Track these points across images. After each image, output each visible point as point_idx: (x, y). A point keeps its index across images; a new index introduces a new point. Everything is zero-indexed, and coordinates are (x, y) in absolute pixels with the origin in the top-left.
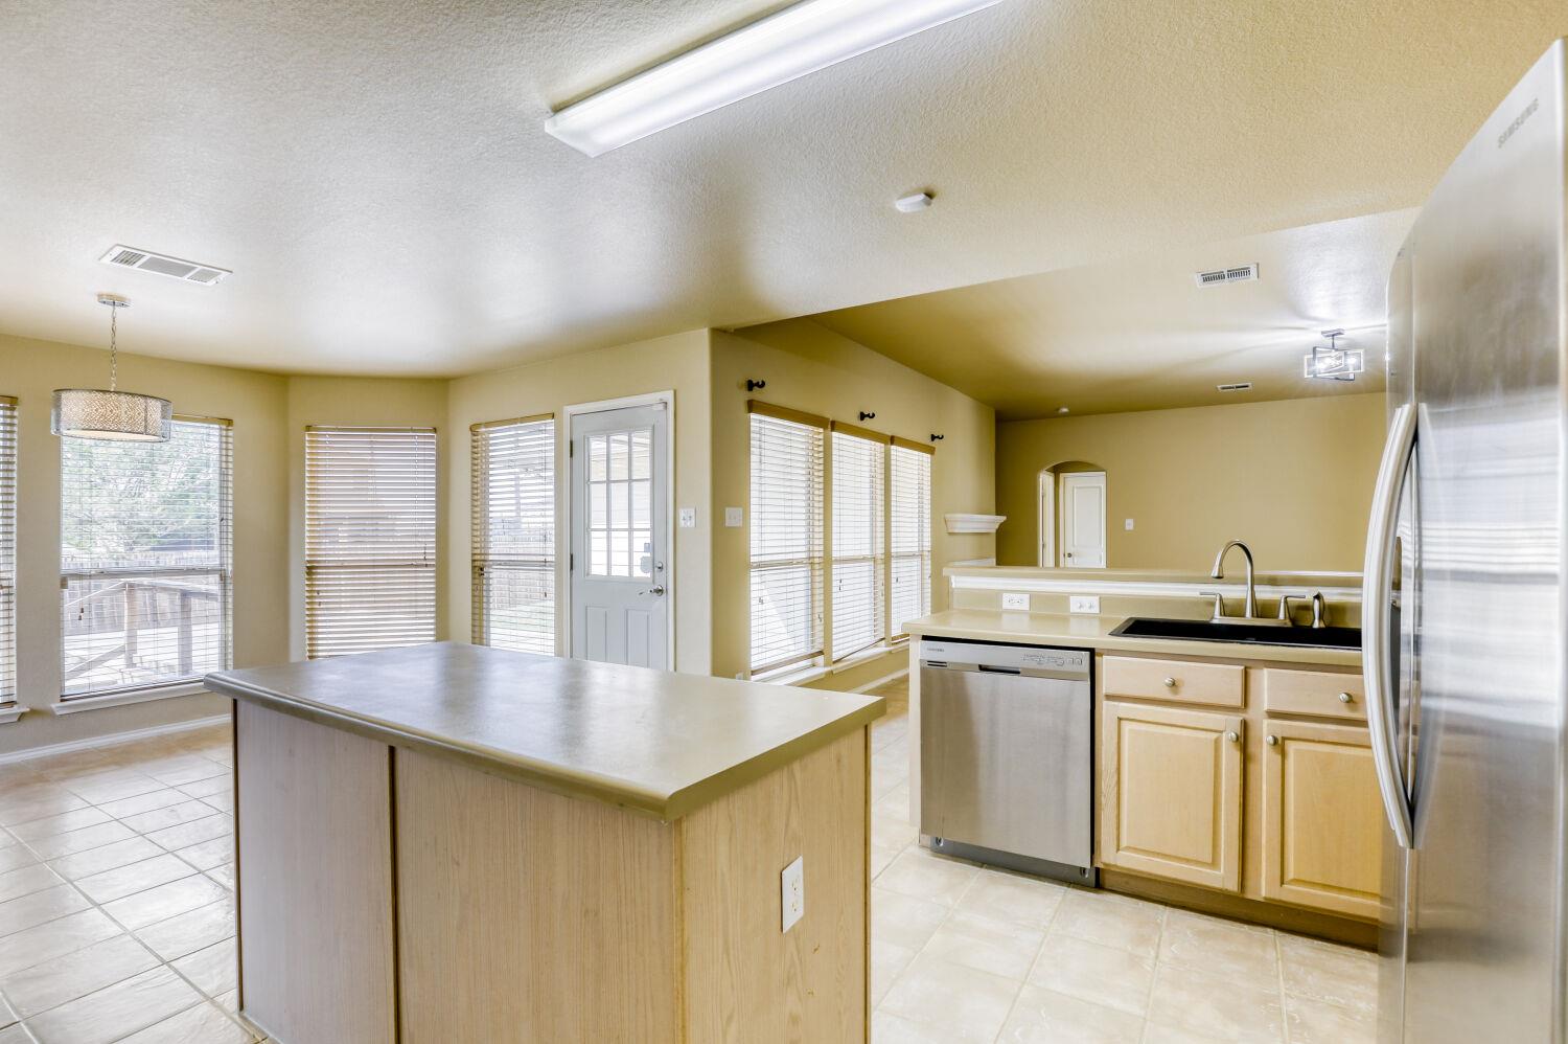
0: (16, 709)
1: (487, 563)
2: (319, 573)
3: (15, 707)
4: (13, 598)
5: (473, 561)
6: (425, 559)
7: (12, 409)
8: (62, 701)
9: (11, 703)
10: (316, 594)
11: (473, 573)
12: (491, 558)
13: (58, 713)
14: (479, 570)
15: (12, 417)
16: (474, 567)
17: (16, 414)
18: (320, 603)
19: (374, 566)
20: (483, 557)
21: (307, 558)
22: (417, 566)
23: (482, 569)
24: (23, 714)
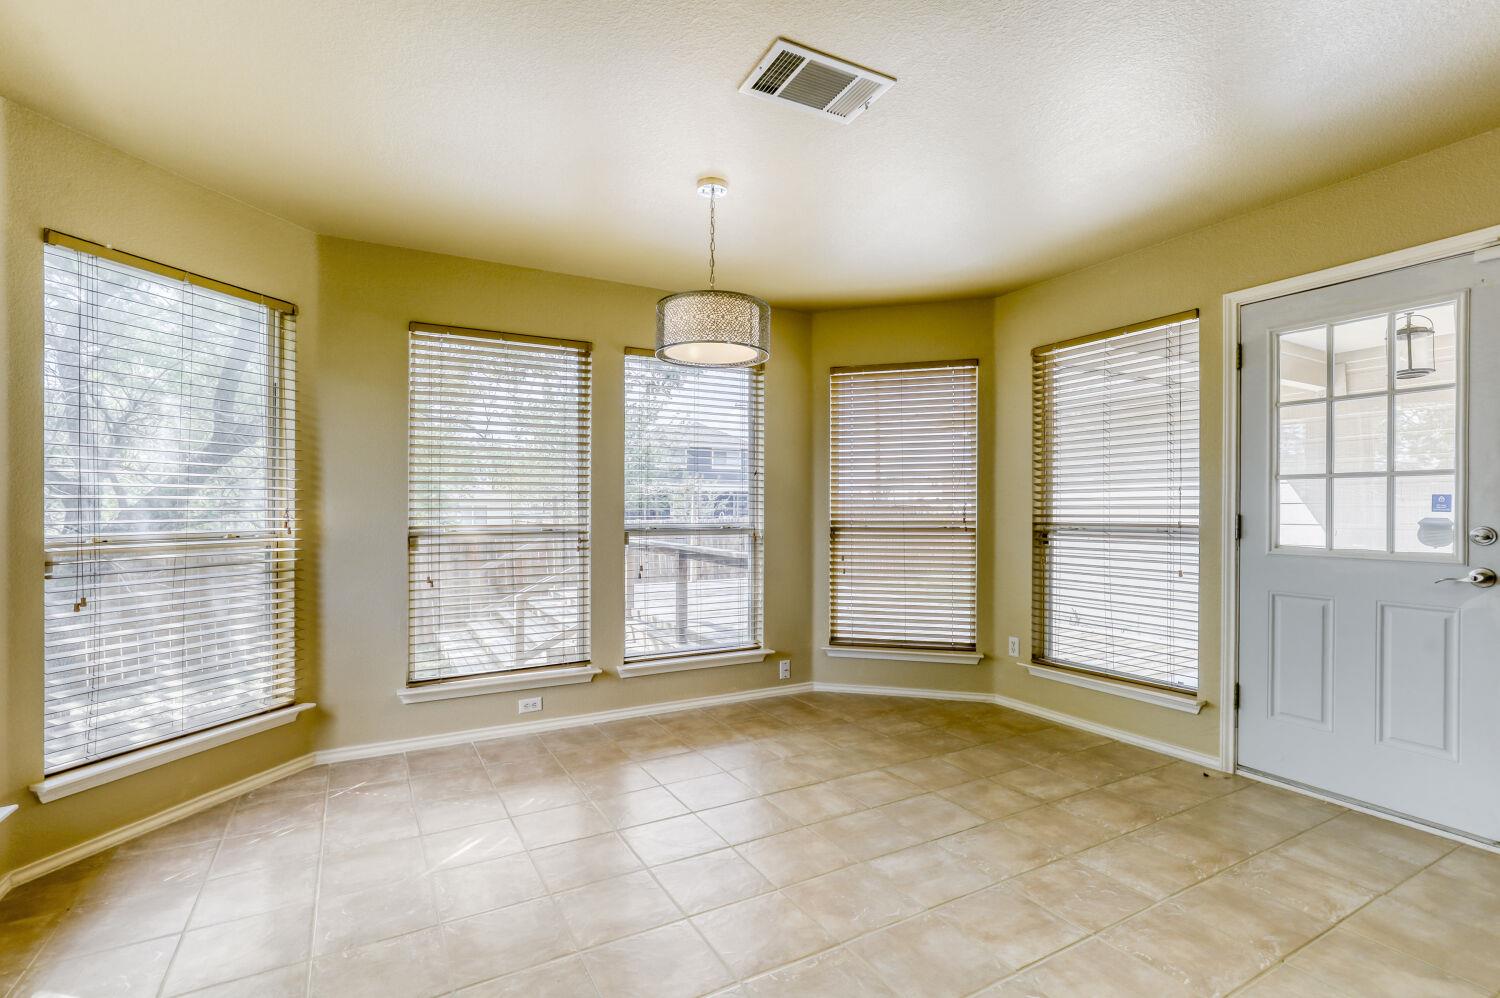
0: (590, 670)
1: (1051, 527)
2: (844, 536)
3: (589, 666)
4: (588, 553)
5: (1035, 524)
6: (965, 522)
7: (587, 354)
8: (626, 663)
9: (586, 662)
10: (839, 560)
11: (1034, 539)
12: (1055, 520)
13: (622, 677)
14: (1041, 537)
15: (587, 363)
16: (1035, 532)
17: (590, 360)
18: (844, 571)
19: (904, 529)
20: (1044, 520)
21: (831, 519)
22: (953, 529)
23: (1045, 536)
24: (595, 676)
